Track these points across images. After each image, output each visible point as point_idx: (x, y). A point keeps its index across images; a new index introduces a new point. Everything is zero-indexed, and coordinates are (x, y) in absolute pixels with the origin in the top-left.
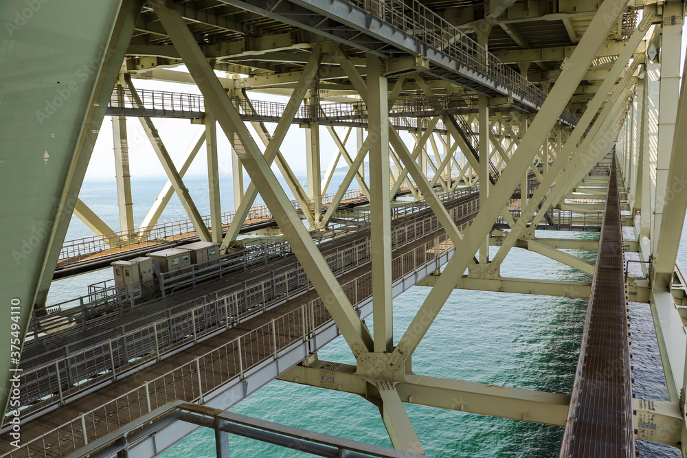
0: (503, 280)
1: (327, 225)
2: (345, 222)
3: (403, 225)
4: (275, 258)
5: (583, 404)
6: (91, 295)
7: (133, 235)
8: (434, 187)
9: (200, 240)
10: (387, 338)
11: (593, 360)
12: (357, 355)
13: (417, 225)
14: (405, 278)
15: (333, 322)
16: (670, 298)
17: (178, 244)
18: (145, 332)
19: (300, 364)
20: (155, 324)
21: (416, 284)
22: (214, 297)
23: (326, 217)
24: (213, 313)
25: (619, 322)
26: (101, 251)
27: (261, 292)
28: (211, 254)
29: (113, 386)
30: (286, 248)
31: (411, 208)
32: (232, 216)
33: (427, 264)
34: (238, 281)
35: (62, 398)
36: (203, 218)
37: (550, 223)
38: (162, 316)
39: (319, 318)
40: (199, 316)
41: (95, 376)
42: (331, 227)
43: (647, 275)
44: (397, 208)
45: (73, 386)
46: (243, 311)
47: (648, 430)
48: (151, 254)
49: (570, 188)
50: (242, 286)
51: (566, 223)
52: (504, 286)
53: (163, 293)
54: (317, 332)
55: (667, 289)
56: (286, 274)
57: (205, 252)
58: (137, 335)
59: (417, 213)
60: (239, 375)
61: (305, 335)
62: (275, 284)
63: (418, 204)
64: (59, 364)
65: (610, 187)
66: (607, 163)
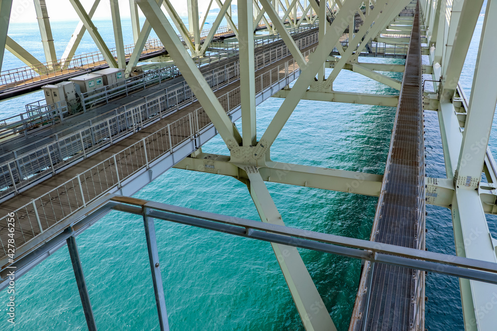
0: (335, 93)
1: (204, 53)
2: (218, 51)
3: (261, 53)
4: (167, 78)
5: (390, 181)
6: (29, 112)
7: (56, 65)
8: (284, 24)
9: (109, 67)
10: (252, 136)
11: (398, 150)
12: (230, 148)
13: (272, 52)
14: (264, 91)
15: (212, 125)
16: (452, 107)
17: (92, 71)
18: (73, 138)
19: (189, 156)
20: (80, 132)
21: (272, 96)
22: (123, 109)
23: (204, 47)
24: (123, 122)
25: (417, 124)
26: (32, 78)
27: (158, 105)
28: (118, 77)
29: (53, 178)
30: (175, 71)
31: (267, 40)
32: (132, 48)
33: (280, 81)
34: (140, 97)
35: (16, 189)
36: (110, 50)
37: (369, 52)
38: (85, 125)
39: (202, 122)
40: (112, 124)
41: (39, 172)
42: (208, 55)
43: (437, 90)
44: (257, 39)
45: (23, 180)
46: (146, 119)
47: (431, 198)
48: (72, 79)
49: (385, 26)
50: (143, 101)
51: (381, 51)
52: (335, 97)
53: (84, 108)
54: (200, 133)
55: (451, 101)
56: (176, 90)
57: (114, 76)
58: (68, 140)
59: (271, 43)
60: (146, 166)
61: (192, 135)
62: (168, 98)
63: (272, 37)
64: (10, 164)
65: (414, 25)
66: (413, 7)
